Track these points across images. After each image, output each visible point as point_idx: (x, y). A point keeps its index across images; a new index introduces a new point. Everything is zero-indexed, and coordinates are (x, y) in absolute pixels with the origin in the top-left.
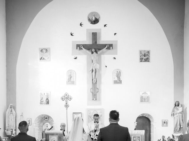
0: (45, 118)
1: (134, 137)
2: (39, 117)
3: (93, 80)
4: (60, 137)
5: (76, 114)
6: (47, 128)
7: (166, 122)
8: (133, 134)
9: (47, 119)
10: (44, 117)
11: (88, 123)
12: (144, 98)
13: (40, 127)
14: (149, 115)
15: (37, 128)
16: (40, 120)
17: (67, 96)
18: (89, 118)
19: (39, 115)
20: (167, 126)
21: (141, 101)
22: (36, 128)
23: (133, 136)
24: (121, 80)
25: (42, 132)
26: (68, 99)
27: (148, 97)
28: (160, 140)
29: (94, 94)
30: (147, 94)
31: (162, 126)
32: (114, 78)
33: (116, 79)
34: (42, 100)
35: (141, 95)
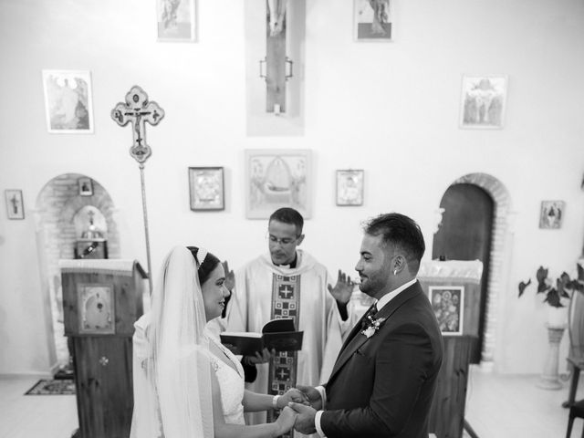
0: (81, 185)
1: (435, 292)
2: (57, 182)
3: (268, 19)
4: (123, 292)
5: (201, 172)
6: (92, 228)
7: (556, 212)
8: (434, 281)
9: (89, 193)
10: (75, 182)
11: (252, 209)
12: (479, 105)
13: (64, 223)
14: (491, 180)
15: (50, 228)
16: (61, 194)
17: (139, 105)
18: (255, 188)
19: (54, 176)
20: (558, 225)
21: (466, 121)
22: (47, 226)
23: (431, 288)
24: (389, 21)
25: (73, 246)
26: (143, 118)
27: (495, 105)
28: (529, 282)
29: (274, 85)
30: (492, 88)
31: (541, 226)
32: (361, 13)
33: (369, 16)
34: (58, 108)
35: (467, 94)
